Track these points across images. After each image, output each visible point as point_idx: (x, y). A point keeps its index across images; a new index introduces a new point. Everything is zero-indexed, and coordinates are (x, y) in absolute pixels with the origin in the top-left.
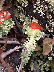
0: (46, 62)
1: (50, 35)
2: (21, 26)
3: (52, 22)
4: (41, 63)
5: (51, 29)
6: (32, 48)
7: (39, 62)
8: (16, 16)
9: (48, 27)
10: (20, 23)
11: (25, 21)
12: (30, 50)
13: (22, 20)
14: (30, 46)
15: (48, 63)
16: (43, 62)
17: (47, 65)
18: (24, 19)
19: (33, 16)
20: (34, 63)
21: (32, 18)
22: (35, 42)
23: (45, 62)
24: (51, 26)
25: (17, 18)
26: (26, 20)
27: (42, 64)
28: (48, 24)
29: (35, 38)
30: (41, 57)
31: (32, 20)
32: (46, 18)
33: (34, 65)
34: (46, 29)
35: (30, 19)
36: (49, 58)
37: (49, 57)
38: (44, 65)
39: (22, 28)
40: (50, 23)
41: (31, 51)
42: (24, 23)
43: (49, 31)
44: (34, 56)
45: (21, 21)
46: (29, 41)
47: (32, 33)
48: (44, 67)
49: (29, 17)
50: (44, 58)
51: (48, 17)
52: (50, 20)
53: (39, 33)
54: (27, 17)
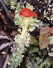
0: (46, 60)
1: (49, 25)
2: (13, 15)
3: (51, 8)
4: (39, 61)
5: (51, 16)
6: (25, 42)
7: (36, 60)
8: (4, 3)
9: (47, 14)
10: (10, 12)
11: (17, 9)
12: (24, 45)
13: (12, 7)
14: (23, 40)
15: (48, 60)
16: (42, 60)
17: (47, 63)
18: (15, 6)
19: (26, 2)
20: (30, 61)
21: (26, 4)
22: (29, 34)
23: (44, 59)
24: (50, 13)
25: (6, 5)
26: (18, 6)
27: (40, 63)
28: (47, 11)
29: (28, 28)
30: (40, 54)
31: (25, 6)
32: (44, 3)
33: (31, 64)
34: (44, 17)
35: (23, 6)
36: (49, 54)
37: (50, 52)
38: (44, 63)
39: (13, 18)
40: (49, 9)
41: (25, 47)
42: (16, 11)
43: (49, 19)
44: (30, 52)
45: (11, 9)
46: (21, 34)
47: (24, 23)
48: (44, 65)
49: (22, 3)
50: (43, 54)
51: (46, 2)
52: (49, 5)
53: (32, 22)
54: (19, 2)
